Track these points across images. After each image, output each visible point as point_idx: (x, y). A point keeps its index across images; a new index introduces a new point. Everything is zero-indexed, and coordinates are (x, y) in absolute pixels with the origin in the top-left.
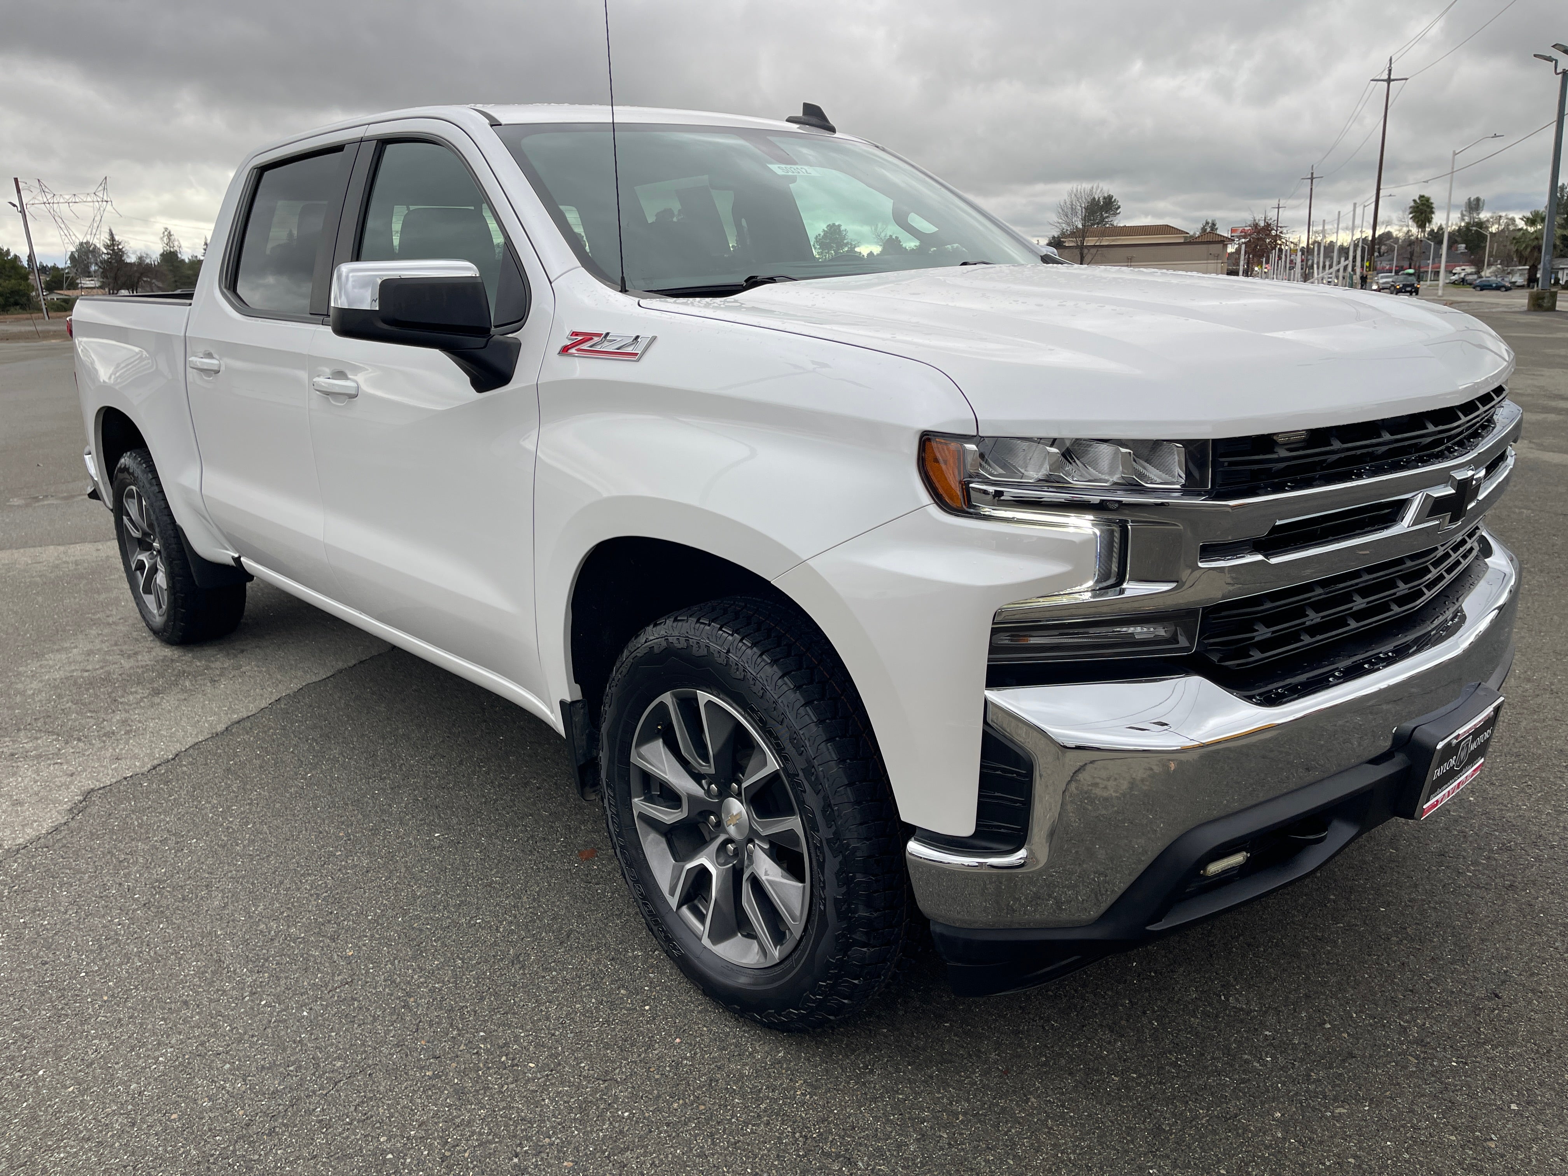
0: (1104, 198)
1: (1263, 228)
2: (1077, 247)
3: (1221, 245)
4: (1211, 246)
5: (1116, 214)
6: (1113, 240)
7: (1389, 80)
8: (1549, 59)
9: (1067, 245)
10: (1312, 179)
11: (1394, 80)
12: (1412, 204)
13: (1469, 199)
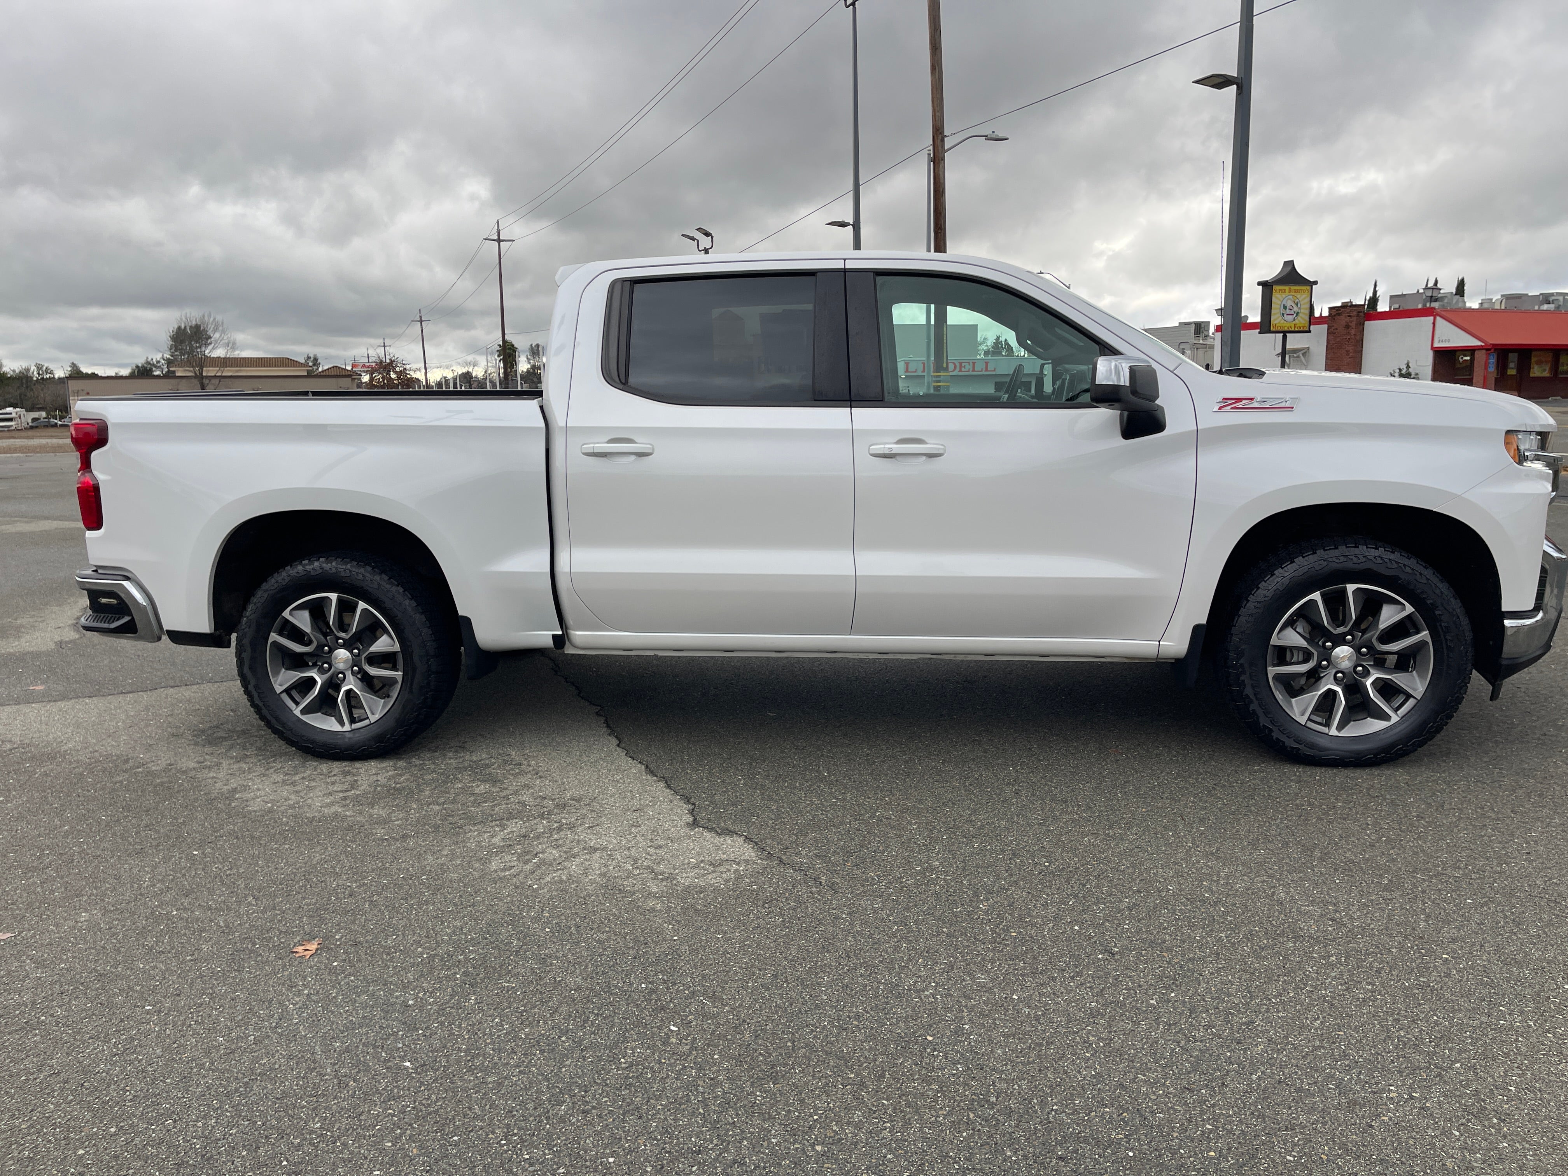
0: (191, 327)
1: (388, 363)
2: (196, 377)
3: (350, 379)
4: (340, 380)
5: (207, 345)
6: (237, 371)
7: (499, 241)
8: (693, 239)
9: (178, 374)
10: (421, 321)
11: (503, 241)
12: (498, 348)
13: (531, 345)
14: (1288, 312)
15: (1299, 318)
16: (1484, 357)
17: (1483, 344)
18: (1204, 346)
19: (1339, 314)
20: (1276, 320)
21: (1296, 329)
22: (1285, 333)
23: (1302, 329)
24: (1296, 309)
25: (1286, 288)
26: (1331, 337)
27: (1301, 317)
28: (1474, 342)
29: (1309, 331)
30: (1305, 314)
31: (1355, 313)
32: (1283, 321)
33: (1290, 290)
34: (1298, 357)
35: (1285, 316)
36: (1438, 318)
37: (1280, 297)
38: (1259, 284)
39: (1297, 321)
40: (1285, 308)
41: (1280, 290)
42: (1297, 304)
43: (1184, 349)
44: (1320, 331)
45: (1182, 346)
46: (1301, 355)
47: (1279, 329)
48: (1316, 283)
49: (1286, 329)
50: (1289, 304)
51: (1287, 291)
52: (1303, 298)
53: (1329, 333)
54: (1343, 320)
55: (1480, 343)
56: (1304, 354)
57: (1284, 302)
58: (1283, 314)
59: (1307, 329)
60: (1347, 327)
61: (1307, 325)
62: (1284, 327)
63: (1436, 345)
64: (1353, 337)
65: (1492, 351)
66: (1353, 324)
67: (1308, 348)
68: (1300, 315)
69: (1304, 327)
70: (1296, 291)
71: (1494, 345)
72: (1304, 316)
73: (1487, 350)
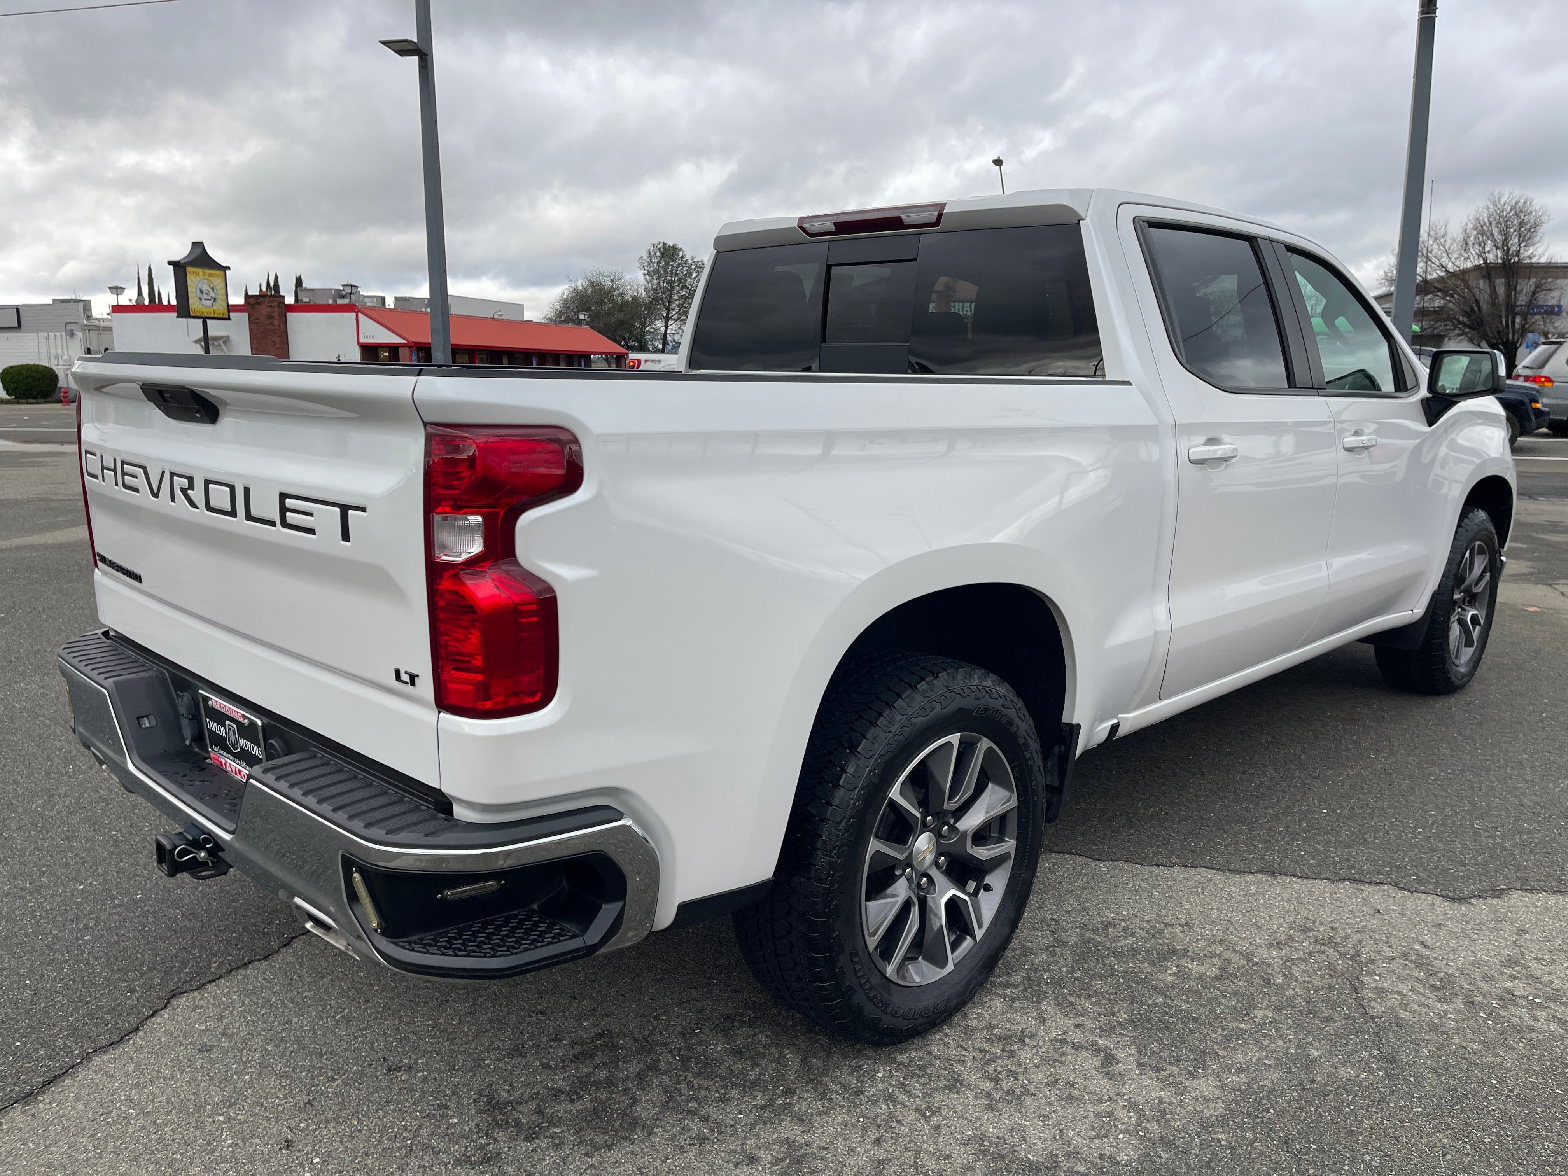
14: (205, 296)
15: (217, 304)
16: (408, 353)
17: (406, 342)
18: (97, 328)
19: (259, 303)
20: (194, 303)
21: (216, 316)
22: (205, 319)
23: (221, 316)
24: (212, 294)
25: (200, 271)
26: (253, 327)
27: (219, 304)
28: (396, 340)
29: (229, 319)
30: (222, 300)
31: (275, 304)
32: (201, 306)
33: (204, 274)
34: (219, 345)
35: (203, 300)
36: (360, 315)
37: (196, 279)
38: (170, 263)
39: (215, 307)
40: (202, 292)
41: (194, 272)
42: (213, 289)
43: (72, 330)
44: (241, 320)
45: (69, 327)
46: (222, 344)
47: (199, 314)
48: (228, 268)
49: (206, 315)
50: (205, 288)
51: (201, 274)
52: (218, 282)
53: (251, 322)
54: (264, 310)
55: (403, 341)
56: (225, 342)
57: (200, 286)
58: (201, 299)
59: (227, 316)
60: (270, 317)
61: (226, 312)
62: (203, 313)
63: (362, 340)
64: (277, 327)
65: (414, 348)
66: (276, 314)
67: (228, 337)
68: (218, 300)
69: (223, 314)
70: (210, 275)
71: (416, 343)
72: (221, 302)
73: (410, 347)
